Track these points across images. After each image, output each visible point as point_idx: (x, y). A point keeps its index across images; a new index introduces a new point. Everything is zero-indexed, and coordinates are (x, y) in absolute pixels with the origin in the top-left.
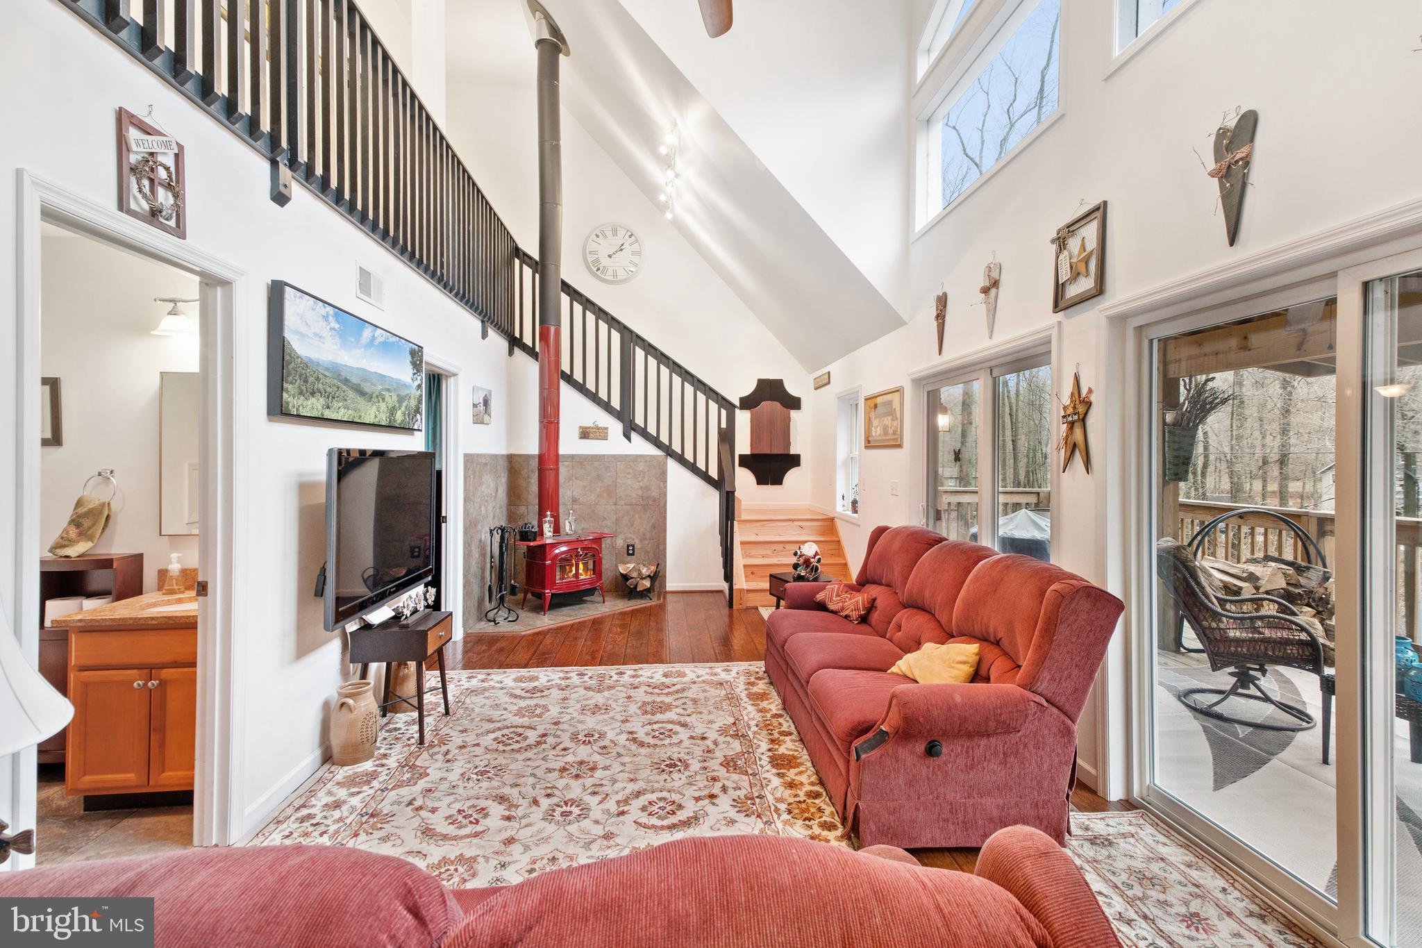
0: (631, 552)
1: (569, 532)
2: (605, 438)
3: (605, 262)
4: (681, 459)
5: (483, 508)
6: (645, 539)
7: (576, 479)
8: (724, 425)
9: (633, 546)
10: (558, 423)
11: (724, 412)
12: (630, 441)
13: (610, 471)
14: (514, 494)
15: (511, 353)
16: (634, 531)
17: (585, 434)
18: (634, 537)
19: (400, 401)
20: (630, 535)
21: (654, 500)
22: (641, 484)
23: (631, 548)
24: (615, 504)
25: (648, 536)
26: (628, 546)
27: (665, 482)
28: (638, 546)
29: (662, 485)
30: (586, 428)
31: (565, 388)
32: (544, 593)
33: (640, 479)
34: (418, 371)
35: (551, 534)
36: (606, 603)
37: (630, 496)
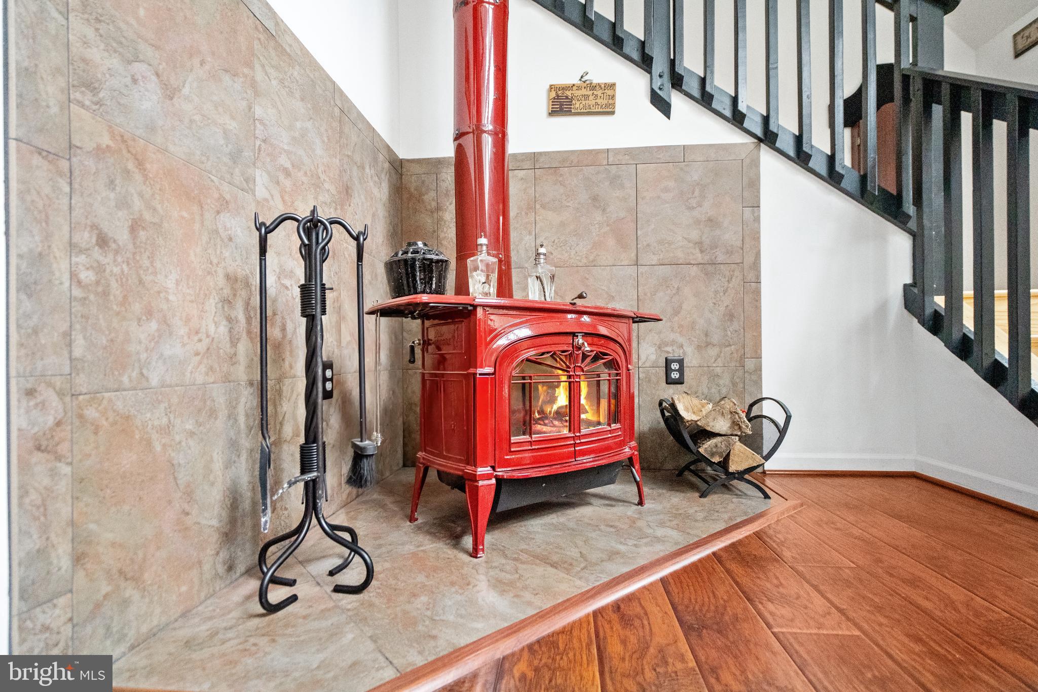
0: (675, 375)
2: (609, 111)
6: (708, 344)
7: (543, 206)
9: (681, 362)
12: (669, 118)
13: (622, 187)
16: (681, 326)
17: (562, 105)
18: (681, 340)
20: (672, 336)
21: (730, 253)
22: (697, 215)
23: (675, 366)
24: (636, 263)
25: (717, 336)
26: (668, 362)
28: (692, 360)
29: (746, 215)
30: (565, 88)
32: (474, 478)
33: (693, 205)
36: (648, 505)
37: (670, 243)
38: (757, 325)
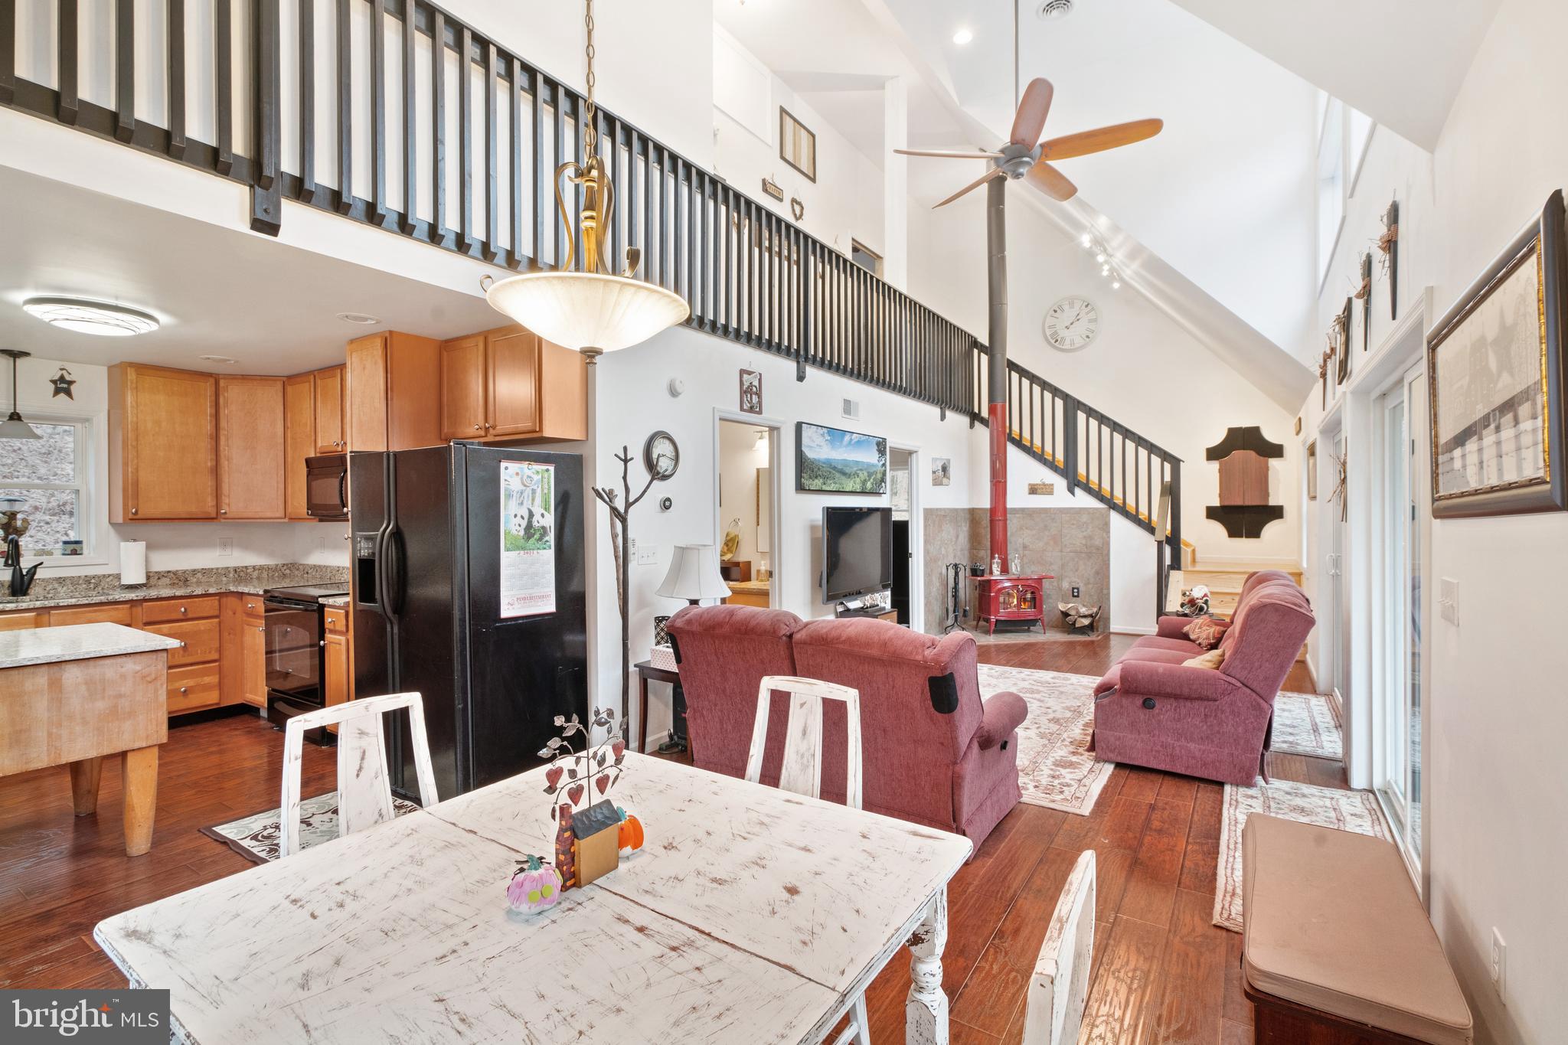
0: (1076, 594)
1: (1015, 573)
2: (1051, 493)
3: (1063, 333)
4: (1123, 511)
5: (943, 549)
6: (1089, 583)
7: (1027, 528)
8: (1168, 478)
9: (1078, 589)
10: (1005, 482)
11: (1167, 466)
12: (1074, 495)
13: (1056, 522)
14: (974, 538)
15: (972, 426)
16: (1079, 576)
17: (1033, 490)
18: (1078, 581)
19: (870, 475)
20: (1076, 580)
21: (1098, 549)
22: (1085, 534)
23: (1075, 590)
24: (1061, 551)
25: (1092, 580)
26: (1073, 589)
27: (1108, 532)
28: (1082, 589)
29: (1104, 534)
30: (1035, 485)
31: (1012, 450)
32: (990, 619)
33: (1083, 529)
34: (882, 455)
35: (999, 573)
36: (1048, 633)
37: (1074, 544)
38: (1108, 577)
